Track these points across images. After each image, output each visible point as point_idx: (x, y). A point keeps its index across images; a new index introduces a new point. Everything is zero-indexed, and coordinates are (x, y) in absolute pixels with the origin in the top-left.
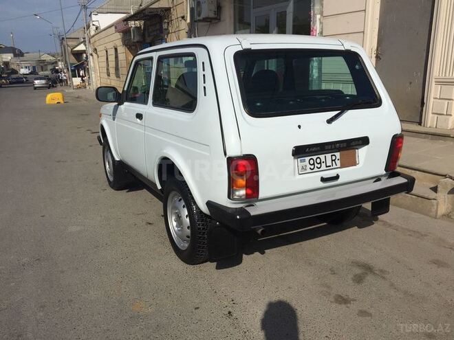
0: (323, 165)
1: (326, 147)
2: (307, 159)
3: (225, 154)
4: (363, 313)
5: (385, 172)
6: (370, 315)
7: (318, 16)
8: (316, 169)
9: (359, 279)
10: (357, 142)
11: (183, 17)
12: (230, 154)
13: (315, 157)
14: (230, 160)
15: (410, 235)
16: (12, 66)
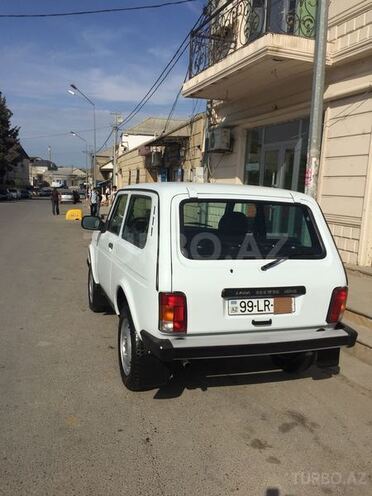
0: (255, 309)
1: (257, 292)
2: (239, 301)
3: (157, 289)
4: (273, 460)
5: (326, 324)
6: (279, 462)
7: (314, 159)
8: (247, 312)
9: (285, 428)
10: (291, 291)
11: (199, 147)
12: (161, 289)
13: (246, 301)
14: (162, 295)
15: (363, 394)
16: (45, 179)
